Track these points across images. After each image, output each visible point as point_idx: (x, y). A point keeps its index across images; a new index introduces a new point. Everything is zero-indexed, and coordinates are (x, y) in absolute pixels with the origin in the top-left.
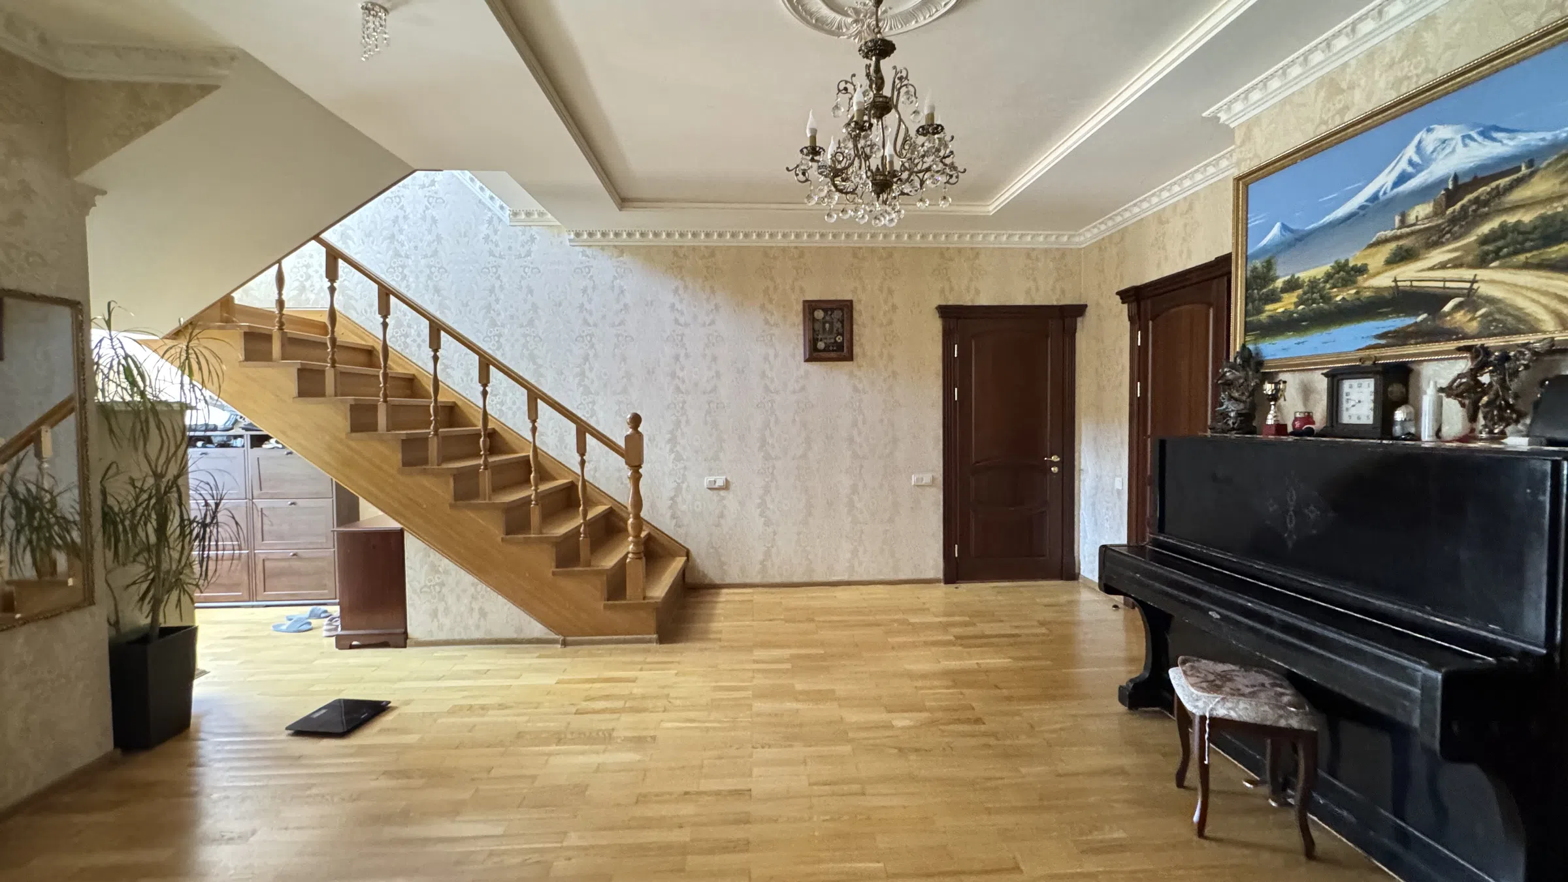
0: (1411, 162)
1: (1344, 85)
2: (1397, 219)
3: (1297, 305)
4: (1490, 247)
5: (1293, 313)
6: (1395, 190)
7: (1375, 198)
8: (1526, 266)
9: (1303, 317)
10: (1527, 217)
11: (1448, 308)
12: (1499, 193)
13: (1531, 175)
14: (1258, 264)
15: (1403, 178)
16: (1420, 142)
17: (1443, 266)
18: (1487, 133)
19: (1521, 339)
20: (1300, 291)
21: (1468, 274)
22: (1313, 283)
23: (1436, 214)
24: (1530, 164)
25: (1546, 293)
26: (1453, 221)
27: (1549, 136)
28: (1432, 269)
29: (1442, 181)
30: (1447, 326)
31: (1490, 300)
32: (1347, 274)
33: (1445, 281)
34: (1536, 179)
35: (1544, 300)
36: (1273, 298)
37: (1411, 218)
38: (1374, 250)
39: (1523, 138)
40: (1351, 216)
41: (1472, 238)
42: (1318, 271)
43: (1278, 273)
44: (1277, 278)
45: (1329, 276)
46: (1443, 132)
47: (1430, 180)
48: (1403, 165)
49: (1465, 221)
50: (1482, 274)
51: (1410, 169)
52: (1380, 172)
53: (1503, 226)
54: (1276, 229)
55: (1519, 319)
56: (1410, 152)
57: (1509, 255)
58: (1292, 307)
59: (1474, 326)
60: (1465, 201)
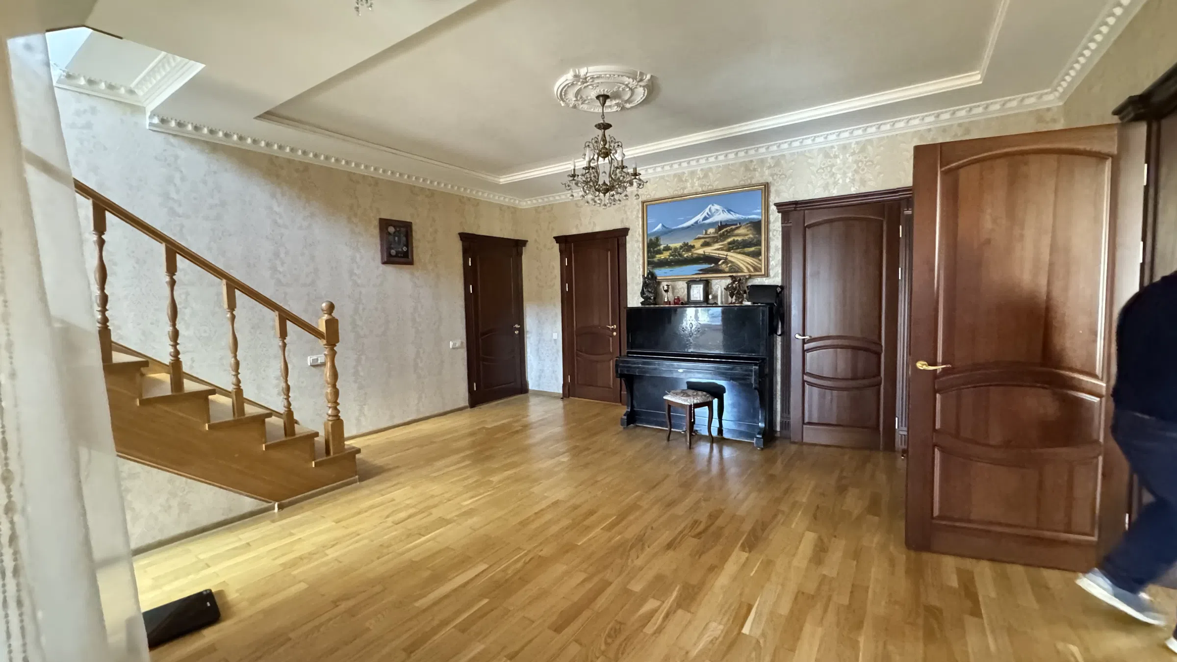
0: (708, 214)
1: (684, 179)
2: (704, 231)
3: (669, 256)
4: (731, 246)
5: (667, 259)
6: (704, 222)
7: (696, 222)
8: (740, 253)
9: (672, 261)
10: (740, 239)
11: (720, 263)
12: (733, 230)
13: (740, 227)
14: (653, 238)
15: (705, 218)
16: (710, 208)
17: (718, 249)
18: (729, 211)
19: (739, 274)
20: (670, 251)
21: (725, 253)
22: (676, 249)
23: (716, 232)
24: (740, 224)
25: (745, 262)
26: (721, 235)
27: (744, 217)
28: (715, 250)
29: (717, 223)
30: (720, 269)
31: (732, 262)
32: (688, 247)
33: (719, 254)
34: (741, 228)
35: (745, 263)
36: (660, 252)
37: (708, 233)
38: (697, 240)
39: (738, 216)
40: (688, 227)
41: (725, 242)
42: (678, 245)
43: (661, 243)
44: (661, 245)
45: (681, 247)
46: (717, 207)
47: (714, 221)
48: (705, 214)
49: (724, 237)
50: (729, 254)
51: (707, 216)
52: (699, 214)
53: (734, 240)
54: (660, 226)
55: (739, 269)
56: (707, 210)
57: (736, 249)
58: (667, 257)
59: (727, 269)
60: (723, 230)
